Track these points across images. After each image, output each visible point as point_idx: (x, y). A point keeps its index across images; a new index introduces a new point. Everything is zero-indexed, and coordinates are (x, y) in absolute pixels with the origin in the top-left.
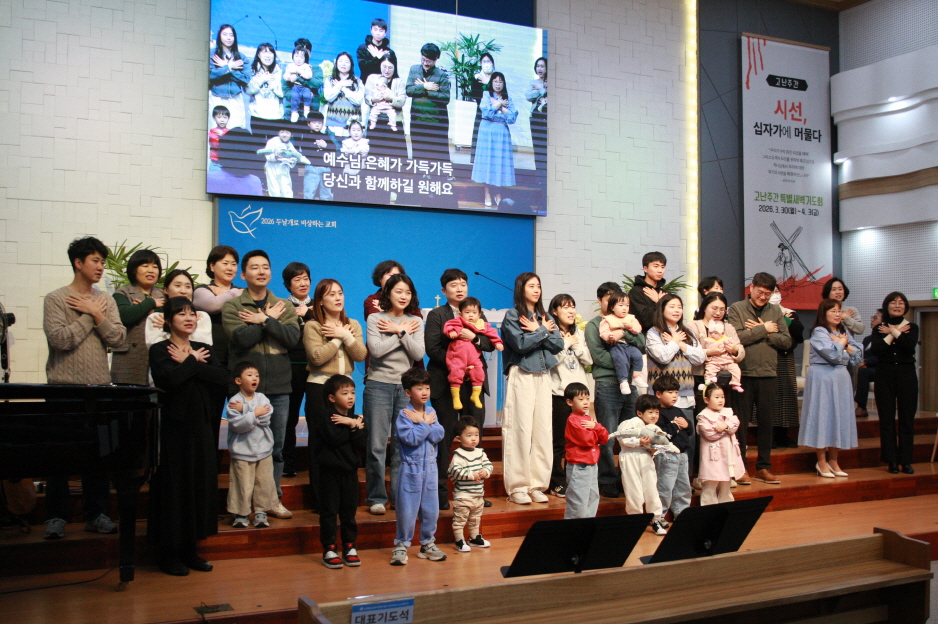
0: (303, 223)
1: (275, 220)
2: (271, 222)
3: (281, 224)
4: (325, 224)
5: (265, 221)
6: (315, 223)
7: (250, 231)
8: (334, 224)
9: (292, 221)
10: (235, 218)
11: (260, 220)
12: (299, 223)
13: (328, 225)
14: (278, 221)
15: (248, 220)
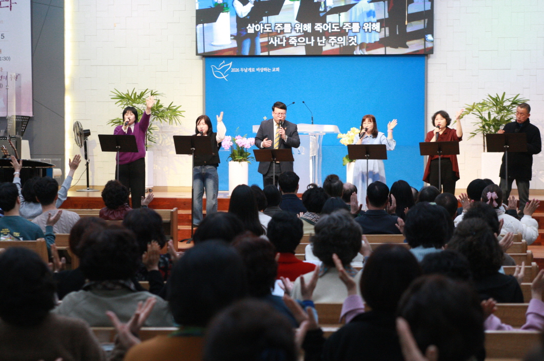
0: (257, 69)
1: (240, 69)
2: (237, 70)
3: (244, 71)
4: (272, 70)
5: (233, 70)
6: (265, 69)
7: (224, 77)
8: (278, 69)
9: (250, 69)
10: (215, 69)
11: (230, 70)
12: (255, 70)
13: (274, 70)
14: (242, 70)
15: (223, 70)
